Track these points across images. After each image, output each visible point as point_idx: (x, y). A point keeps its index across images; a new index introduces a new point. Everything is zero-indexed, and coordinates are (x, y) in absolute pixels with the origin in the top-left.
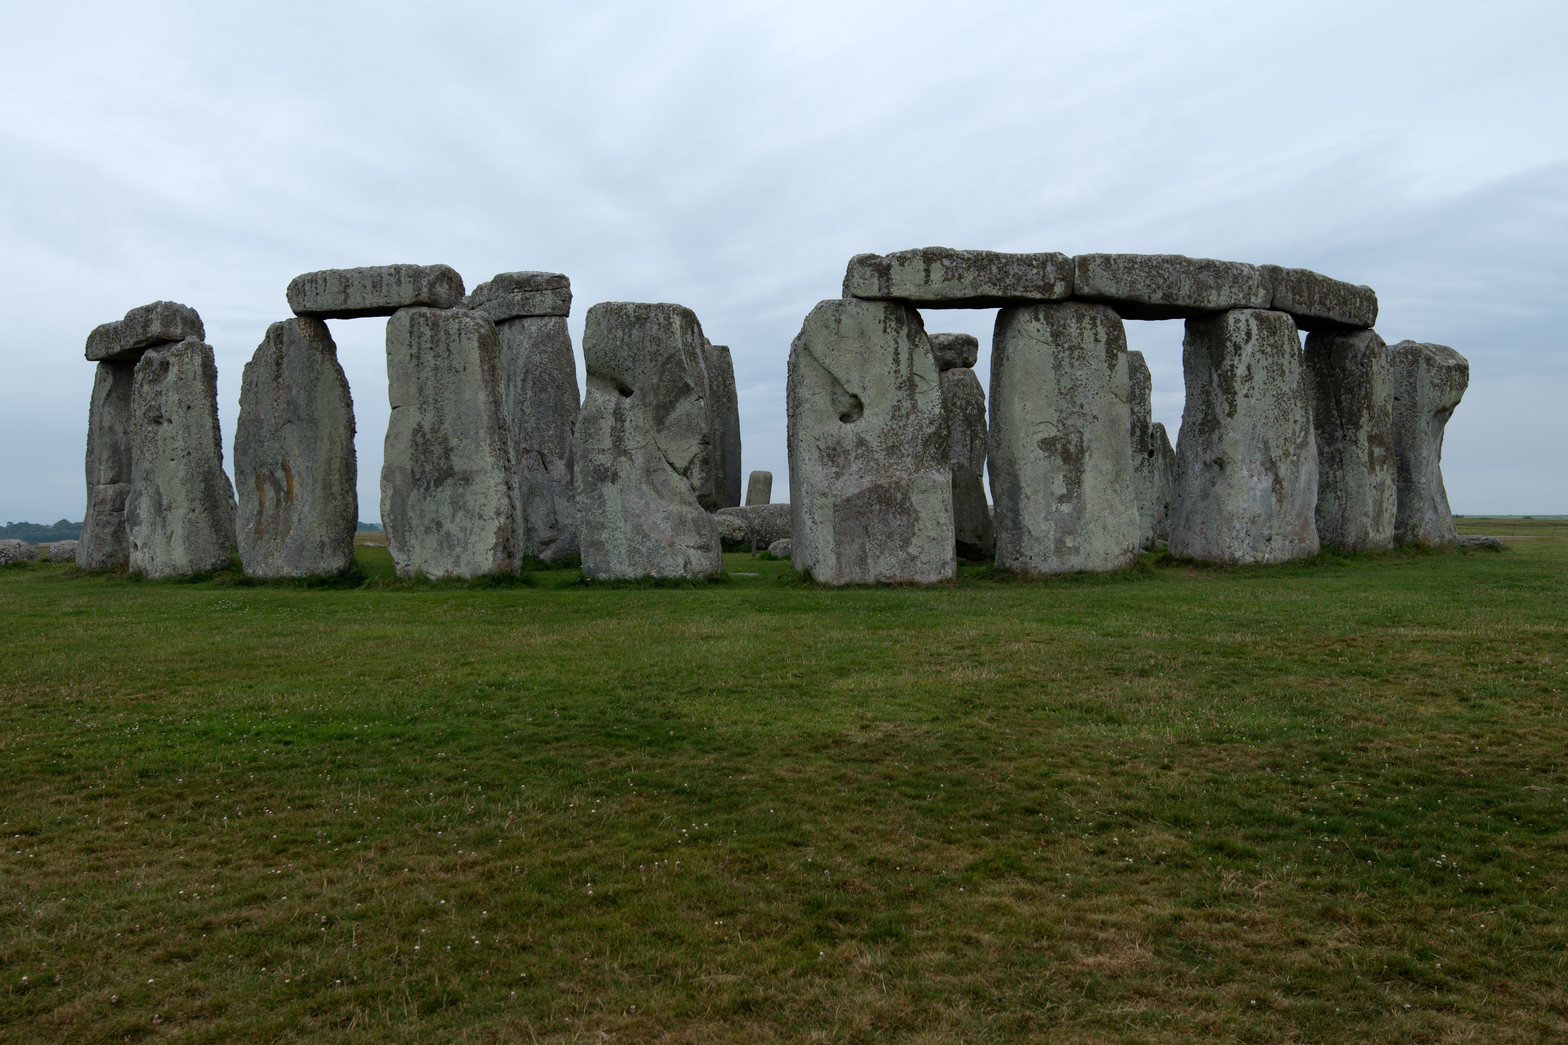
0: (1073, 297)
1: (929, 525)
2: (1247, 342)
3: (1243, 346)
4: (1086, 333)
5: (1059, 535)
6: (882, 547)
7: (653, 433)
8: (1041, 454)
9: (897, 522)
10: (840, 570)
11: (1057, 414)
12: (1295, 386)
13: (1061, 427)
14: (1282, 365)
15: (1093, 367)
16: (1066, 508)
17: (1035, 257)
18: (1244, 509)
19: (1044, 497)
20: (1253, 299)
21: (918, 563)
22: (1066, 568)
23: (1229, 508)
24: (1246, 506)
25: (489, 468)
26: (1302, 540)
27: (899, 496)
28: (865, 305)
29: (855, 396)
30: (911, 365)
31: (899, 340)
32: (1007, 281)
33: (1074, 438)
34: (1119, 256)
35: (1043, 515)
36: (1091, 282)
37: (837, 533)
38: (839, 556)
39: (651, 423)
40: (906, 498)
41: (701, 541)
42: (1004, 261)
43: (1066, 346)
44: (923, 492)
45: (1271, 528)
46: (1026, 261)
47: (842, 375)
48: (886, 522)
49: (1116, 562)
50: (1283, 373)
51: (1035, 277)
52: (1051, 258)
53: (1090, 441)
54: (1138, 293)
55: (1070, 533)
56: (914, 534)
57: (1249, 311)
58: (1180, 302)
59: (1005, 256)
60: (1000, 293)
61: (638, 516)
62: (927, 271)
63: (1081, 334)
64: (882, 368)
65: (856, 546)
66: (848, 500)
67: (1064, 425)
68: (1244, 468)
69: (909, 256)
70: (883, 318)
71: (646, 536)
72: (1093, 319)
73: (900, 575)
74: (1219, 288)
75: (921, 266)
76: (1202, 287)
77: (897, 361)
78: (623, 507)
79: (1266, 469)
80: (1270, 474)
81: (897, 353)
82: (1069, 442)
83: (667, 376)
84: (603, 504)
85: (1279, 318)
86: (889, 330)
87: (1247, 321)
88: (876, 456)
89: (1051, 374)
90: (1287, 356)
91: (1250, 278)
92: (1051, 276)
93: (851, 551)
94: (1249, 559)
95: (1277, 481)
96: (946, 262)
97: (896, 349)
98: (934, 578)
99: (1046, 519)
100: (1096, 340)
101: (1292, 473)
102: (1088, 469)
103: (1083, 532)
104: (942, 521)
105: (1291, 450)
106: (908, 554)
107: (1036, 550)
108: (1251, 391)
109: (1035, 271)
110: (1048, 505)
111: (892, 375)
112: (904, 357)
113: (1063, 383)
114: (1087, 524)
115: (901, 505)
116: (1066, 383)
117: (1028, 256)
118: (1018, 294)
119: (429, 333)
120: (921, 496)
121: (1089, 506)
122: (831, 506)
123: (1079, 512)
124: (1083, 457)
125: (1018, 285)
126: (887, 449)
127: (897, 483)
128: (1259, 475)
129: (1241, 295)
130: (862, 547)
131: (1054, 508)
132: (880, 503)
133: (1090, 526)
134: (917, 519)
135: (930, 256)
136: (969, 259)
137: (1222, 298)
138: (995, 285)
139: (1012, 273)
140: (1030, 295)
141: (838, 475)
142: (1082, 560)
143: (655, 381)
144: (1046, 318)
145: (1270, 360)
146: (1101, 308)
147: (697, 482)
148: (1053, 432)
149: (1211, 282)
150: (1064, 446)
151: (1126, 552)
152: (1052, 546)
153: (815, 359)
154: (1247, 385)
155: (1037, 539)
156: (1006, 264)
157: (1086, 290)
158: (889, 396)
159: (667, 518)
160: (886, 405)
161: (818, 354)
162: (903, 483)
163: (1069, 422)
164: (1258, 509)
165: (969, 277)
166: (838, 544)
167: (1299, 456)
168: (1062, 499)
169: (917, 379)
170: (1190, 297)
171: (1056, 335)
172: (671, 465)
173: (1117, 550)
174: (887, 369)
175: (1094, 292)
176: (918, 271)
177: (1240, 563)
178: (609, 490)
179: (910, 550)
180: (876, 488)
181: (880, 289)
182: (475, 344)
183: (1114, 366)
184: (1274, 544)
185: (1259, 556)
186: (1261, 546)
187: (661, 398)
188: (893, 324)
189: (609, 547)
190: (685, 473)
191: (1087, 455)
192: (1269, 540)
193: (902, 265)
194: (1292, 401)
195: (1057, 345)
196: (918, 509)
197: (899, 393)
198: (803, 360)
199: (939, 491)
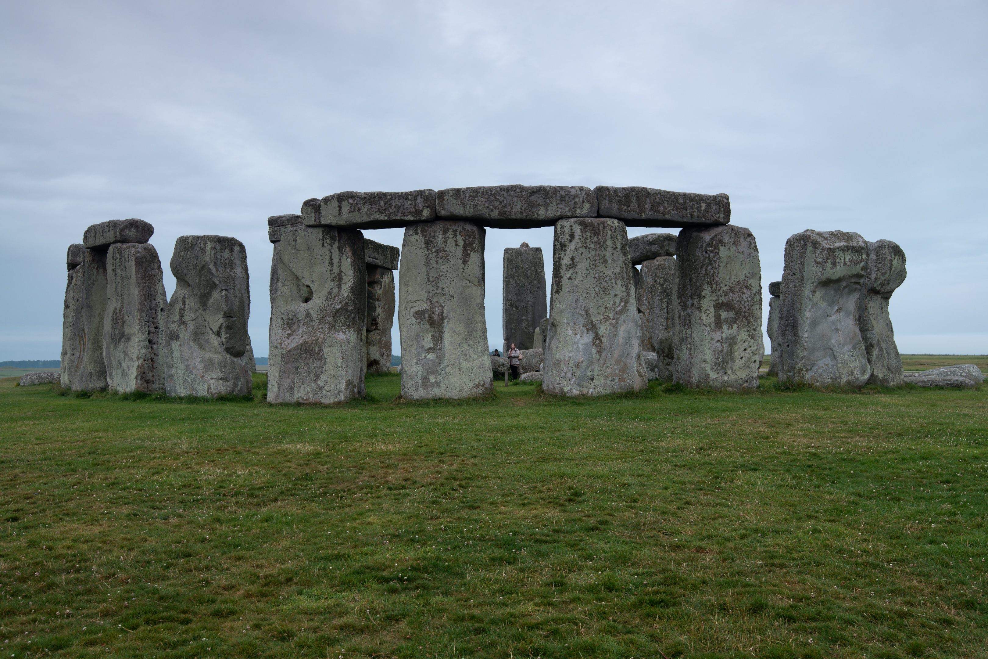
0: (436, 218)
1: (331, 367)
2: (571, 241)
3: (567, 244)
4: (449, 241)
5: (425, 374)
6: (303, 381)
7: (201, 311)
8: (414, 321)
9: (314, 365)
10: (278, 395)
11: (427, 295)
12: (618, 270)
13: (429, 303)
14: (605, 255)
15: (452, 263)
16: (431, 356)
17: (411, 193)
18: (570, 358)
19: (416, 349)
20: (578, 211)
21: (324, 391)
22: (430, 396)
23: (558, 357)
24: (570, 355)
25: (136, 332)
26: (622, 379)
27: (317, 348)
28: (310, 230)
29: (308, 286)
30: (340, 266)
31: (333, 251)
32: (391, 210)
33: (438, 310)
34: (467, 188)
35: (415, 361)
36: (445, 207)
37: (281, 371)
38: (279, 385)
39: (199, 305)
40: (320, 350)
41: (221, 375)
42: (389, 197)
43: (434, 250)
44: (330, 346)
45: (593, 371)
46: (404, 196)
47: (299, 274)
48: (308, 365)
49: (469, 393)
50: (605, 261)
51: (409, 207)
52: (420, 193)
53: (448, 312)
54: (480, 212)
55: (433, 373)
56: (322, 373)
57: (572, 220)
58: (513, 216)
59: (390, 194)
60: (386, 218)
61: (188, 360)
62: (340, 207)
63: (445, 242)
64: (322, 269)
65: (290, 380)
66: (289, 351)
67: (431, 301)
68: (569, 328)
69: (330, 198)
70: (321, 238)
71: (191, 372)
72: (455, 231)
73: (312, 399)
74: (547, 206)
75: (336, 204)
76: (533, 205)
77: (331, 264)
78: (181, 355)
79: (587, 329)
80: (590, 332)
81: (331, 259)
82: (433, 313)
83: (203, 278)
84: (172, 353)
85: (603, 223)
86: (326, 245)
87: (571, 226)
88: (314, 323)
89: (424, 269)
90: (609, 249)
91: (576, 196)
92: (420, 205)
93: (287, 382)
94: (576, 392)
95: (597, 338)
96: (351, 201)
97: (331, 256)
98: (332, 400)
99: (417, 363)
100: (457, 245)
101: (611, 332)
102: (446, 330)
103: (443, 372)
104: (339, 364)
105: (611, 316)
106: (318, 385)
107: (410, 384)
108: (574, 275)
109: (409, 202)
110: (419, 355)
111: (328, 272)
112: (336, 261)
113: (431, 274)
114: (446, 367)
115: (318, 354)
116: (433, 274)
117: (406, 193)
118: (398, 218)
119: (119, 257)
120: (329, 349)
121: (447, 356)
122: (280, 354)
123: (440, 359)
124: (443, 323)
125: (398, 212)
126: (320, 319)
127: (316, 340)
128: (582, 333)
129: (567, 209)
130: (293, 381)
131: (423, 356)
132: (306, 353)
133: (448, 368)
134: (325, 363)
135: (342, 198)
136: (365, 198)
137: (549, 212)
138: (382, 213)
139: (394, 204)
140: (406, 218)
141: (289, 335)
142: (443, 391)
143: (197, 281)
144: (422, 232)
145: (593, 253)
146: (461, 224)
147: (224, 340)
148: (424, 306)
149: (541, 202)
150: (430, 315)
151: (477, 386)
152: (420, 381)
153: (285, 265)
154: (571, 271)
155: (410, 377)
156: (391, 199)
157: (443, 213)
158: (327, 286)
159: (201, 361)
160: (324, 292)
161: (286, 261)
162: (320, 340)
163: (434, 300)
164: (580, 357)
165: (365, 209)
166: (281, 378)
167: (617, 320)
168: (429, 350)
169: (343, 274)
170: (521, 213)
171: (427, 243)
172: (211, 329)
173: (470, 385)
174: (325, 269)
175: (448, 214)
176: (335, 208)
177: (568, 395)
178: (175, 345)
179: (319, 383)
180: (305, 343)
181: (315, 220)
182: (134, 263)
183: (467, 262)
184: (596, 382)
185: (585, 390)
186: (585, 383)
187: (202, 291)
188: (328, 241)
189: (175, 378)
190: (218, 334)
191: (446, 321)
192: (592, 379)
193: (326, 204)
194: (613, 281)
195: (428, 249)
196: (326, 357)
197: (333, 284)
198: (280, 266)
199: (339, 346)
